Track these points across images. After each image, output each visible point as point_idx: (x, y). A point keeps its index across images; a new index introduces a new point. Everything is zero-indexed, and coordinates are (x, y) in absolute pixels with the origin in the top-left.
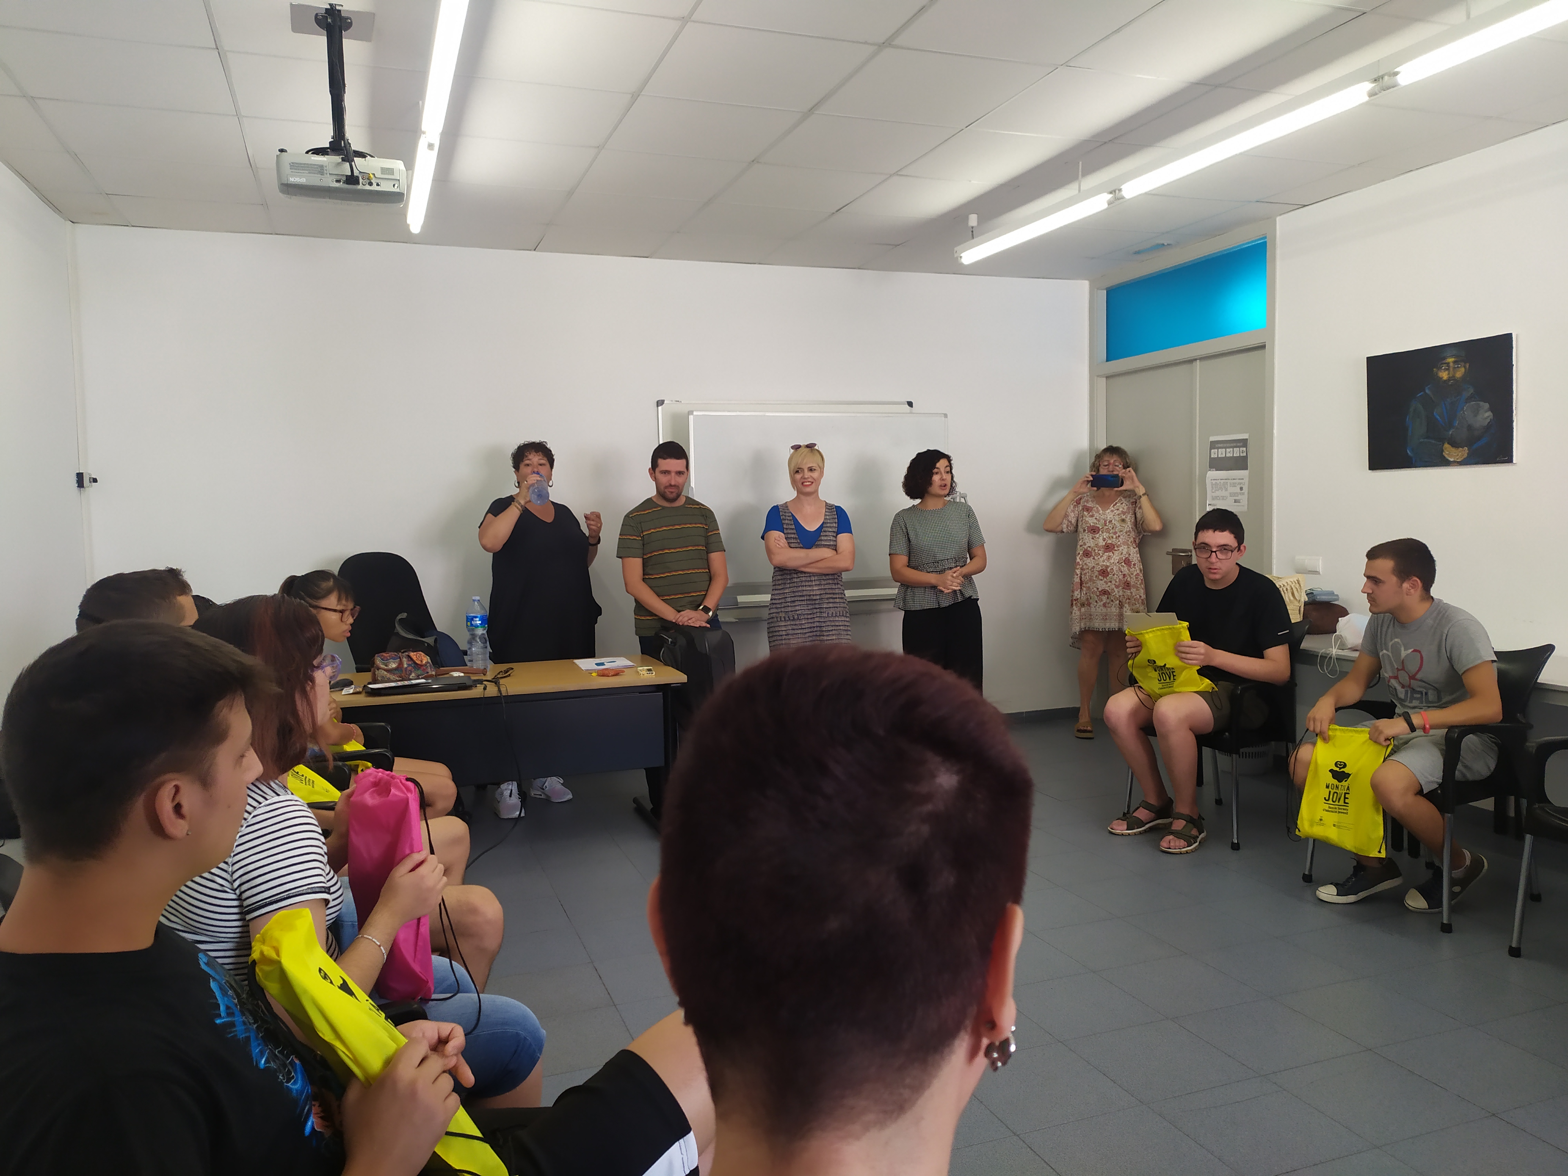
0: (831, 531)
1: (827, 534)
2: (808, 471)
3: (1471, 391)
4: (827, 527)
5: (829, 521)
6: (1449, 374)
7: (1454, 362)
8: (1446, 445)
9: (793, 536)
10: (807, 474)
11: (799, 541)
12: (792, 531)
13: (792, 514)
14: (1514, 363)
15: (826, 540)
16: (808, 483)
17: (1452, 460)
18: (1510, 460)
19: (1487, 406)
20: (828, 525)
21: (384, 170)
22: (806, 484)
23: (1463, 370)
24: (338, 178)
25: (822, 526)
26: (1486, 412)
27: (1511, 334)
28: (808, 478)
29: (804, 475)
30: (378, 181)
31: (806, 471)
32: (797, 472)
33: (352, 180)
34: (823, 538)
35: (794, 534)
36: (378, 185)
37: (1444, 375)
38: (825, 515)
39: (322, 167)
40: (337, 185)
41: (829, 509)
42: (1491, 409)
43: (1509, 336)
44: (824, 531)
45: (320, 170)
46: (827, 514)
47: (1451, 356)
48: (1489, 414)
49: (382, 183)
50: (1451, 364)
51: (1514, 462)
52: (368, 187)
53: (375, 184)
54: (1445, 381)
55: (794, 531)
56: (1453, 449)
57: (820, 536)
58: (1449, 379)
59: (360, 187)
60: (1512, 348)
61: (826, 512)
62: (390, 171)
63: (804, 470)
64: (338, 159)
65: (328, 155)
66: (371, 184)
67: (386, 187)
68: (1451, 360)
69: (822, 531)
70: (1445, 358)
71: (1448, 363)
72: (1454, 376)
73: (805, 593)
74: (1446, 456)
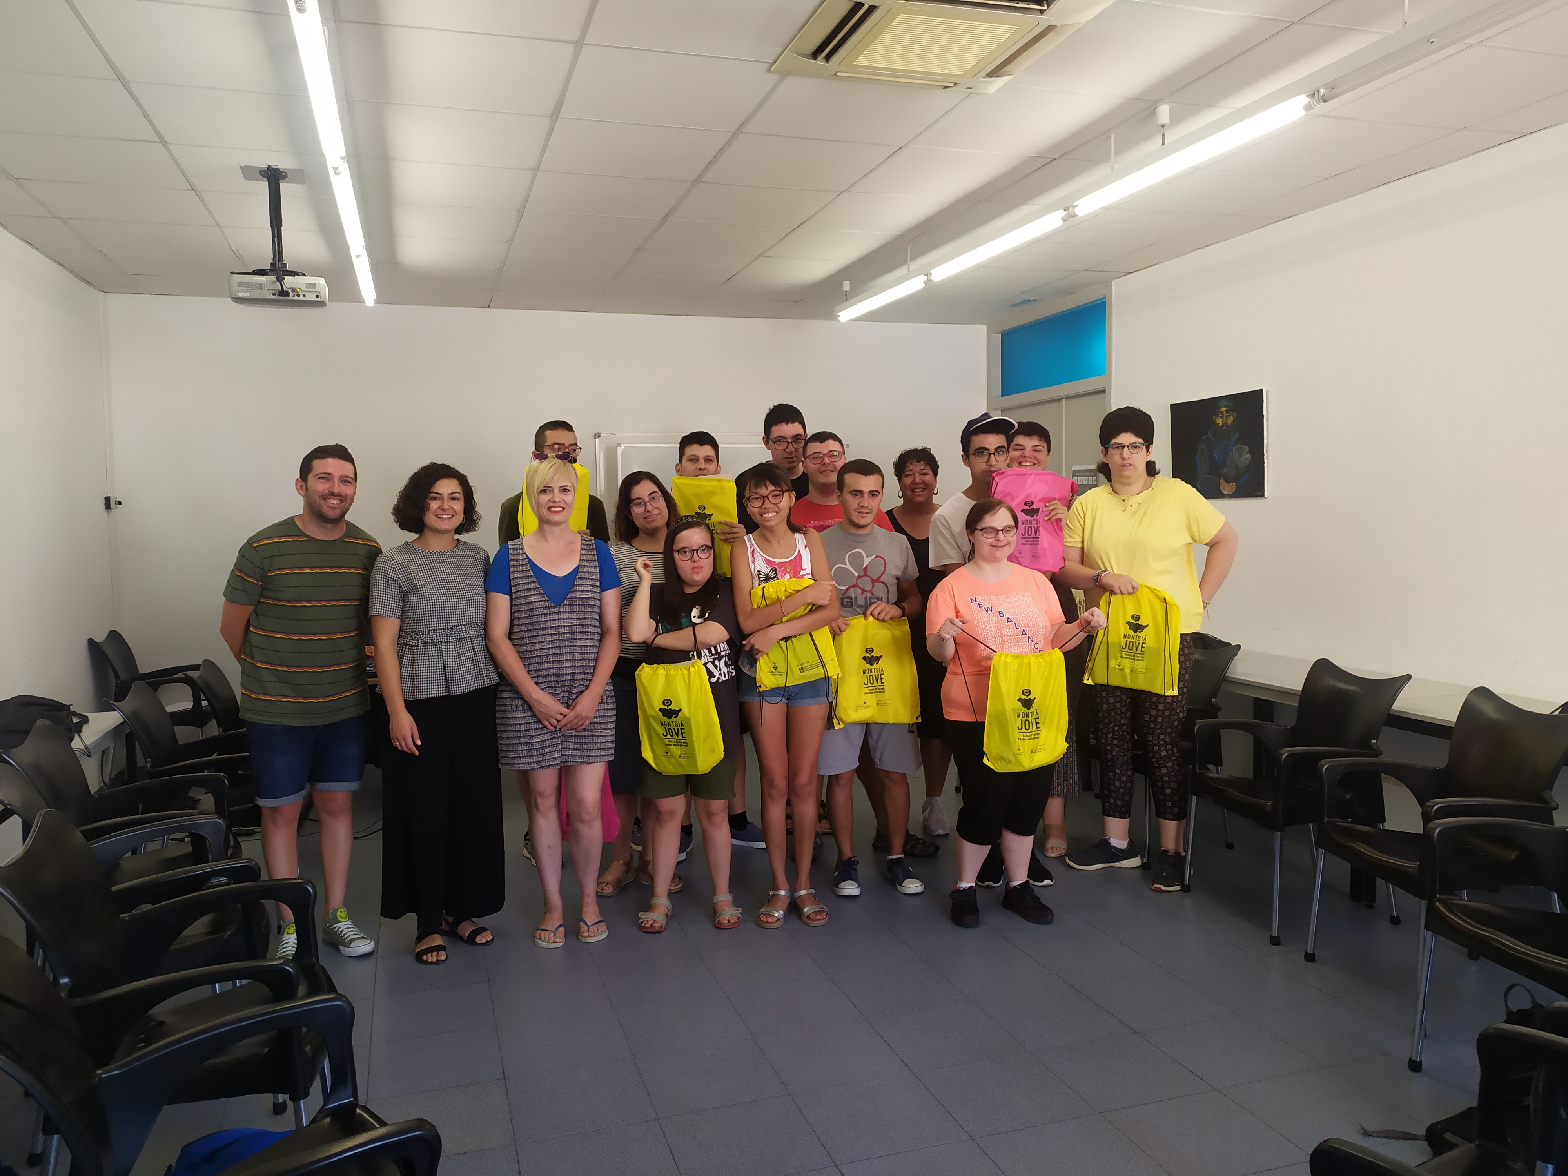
0: (589, 579)
1: (584, 582)
2: (559, 492)
3: (1237, 435)
4: (584, 572)
5: (586, 564)
6: (1223, 421)
7: (1226, 411)
8: (1222, 481)
9: (532, 586)
10: (558, 497)
11: (542, 592)
12: (530, 580)
13: (527, 556)
14: (1265, 413)
15: (582, 591)
16: (558, 509)
17: (1226, 493)
18: (1262, 495)
19: (1247, 448)
20: (585, 569)
21: (308, 285)
22: (555, 509)
23: (1232, 418)
24: (273, 292)
25: (576, 571)
26: (1247, 453)
27: (1262, 390)
28: (560, 502)
29: (553, 498)
30: (304, 293)
31: (556, 490)
32: (543, 491)
33: (283, 293)
34: (578, 588)
35: (534, 582)
36: (304, 296)
37: (1220, 422)
38: (582, 554)
39: (261, 284)
40: (273, 297)
41: (586, 545)
42: (1250, 452)
43: (1260, 392)
44: (579, 578)
45: (260, 286)
46: (583, 552)
47: (1225, 406)
48: (1248, 455)
49: (307, 294)
50: (1224, 413)
51: (1265, 496)
52: (296, 298)
53: (301, 296)
54: (1220, 427)
55: (534, 579)
56: (1226, 484)
57: (574, 585)
58: (1223, 425)
59: (290, 298)
60: (1263, 401)
61: (582, 549)
62: (314, 286)
63: (553, 490)
64: (274, 278)
65: (267, 275)
66: (298, 295)
67: (311, 297)
68: (1224, 409)
69: (576, 579)
70: (1220, 408)
71: (1222, 412)
72: (1226, 423)
73: (552, 672)
74: (1222, 489)
